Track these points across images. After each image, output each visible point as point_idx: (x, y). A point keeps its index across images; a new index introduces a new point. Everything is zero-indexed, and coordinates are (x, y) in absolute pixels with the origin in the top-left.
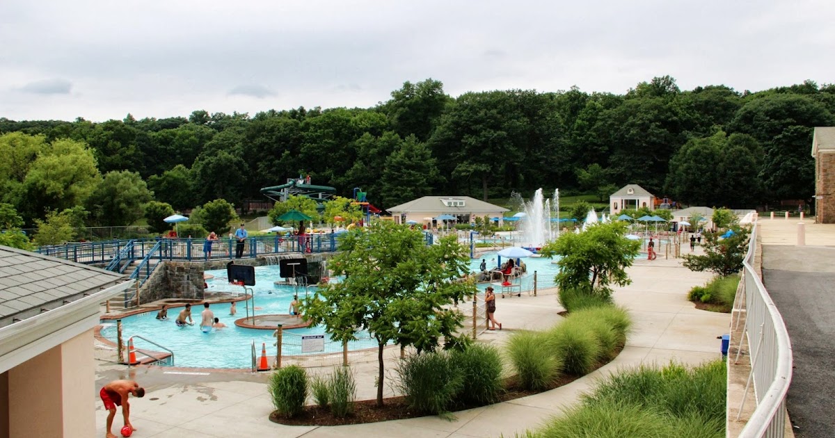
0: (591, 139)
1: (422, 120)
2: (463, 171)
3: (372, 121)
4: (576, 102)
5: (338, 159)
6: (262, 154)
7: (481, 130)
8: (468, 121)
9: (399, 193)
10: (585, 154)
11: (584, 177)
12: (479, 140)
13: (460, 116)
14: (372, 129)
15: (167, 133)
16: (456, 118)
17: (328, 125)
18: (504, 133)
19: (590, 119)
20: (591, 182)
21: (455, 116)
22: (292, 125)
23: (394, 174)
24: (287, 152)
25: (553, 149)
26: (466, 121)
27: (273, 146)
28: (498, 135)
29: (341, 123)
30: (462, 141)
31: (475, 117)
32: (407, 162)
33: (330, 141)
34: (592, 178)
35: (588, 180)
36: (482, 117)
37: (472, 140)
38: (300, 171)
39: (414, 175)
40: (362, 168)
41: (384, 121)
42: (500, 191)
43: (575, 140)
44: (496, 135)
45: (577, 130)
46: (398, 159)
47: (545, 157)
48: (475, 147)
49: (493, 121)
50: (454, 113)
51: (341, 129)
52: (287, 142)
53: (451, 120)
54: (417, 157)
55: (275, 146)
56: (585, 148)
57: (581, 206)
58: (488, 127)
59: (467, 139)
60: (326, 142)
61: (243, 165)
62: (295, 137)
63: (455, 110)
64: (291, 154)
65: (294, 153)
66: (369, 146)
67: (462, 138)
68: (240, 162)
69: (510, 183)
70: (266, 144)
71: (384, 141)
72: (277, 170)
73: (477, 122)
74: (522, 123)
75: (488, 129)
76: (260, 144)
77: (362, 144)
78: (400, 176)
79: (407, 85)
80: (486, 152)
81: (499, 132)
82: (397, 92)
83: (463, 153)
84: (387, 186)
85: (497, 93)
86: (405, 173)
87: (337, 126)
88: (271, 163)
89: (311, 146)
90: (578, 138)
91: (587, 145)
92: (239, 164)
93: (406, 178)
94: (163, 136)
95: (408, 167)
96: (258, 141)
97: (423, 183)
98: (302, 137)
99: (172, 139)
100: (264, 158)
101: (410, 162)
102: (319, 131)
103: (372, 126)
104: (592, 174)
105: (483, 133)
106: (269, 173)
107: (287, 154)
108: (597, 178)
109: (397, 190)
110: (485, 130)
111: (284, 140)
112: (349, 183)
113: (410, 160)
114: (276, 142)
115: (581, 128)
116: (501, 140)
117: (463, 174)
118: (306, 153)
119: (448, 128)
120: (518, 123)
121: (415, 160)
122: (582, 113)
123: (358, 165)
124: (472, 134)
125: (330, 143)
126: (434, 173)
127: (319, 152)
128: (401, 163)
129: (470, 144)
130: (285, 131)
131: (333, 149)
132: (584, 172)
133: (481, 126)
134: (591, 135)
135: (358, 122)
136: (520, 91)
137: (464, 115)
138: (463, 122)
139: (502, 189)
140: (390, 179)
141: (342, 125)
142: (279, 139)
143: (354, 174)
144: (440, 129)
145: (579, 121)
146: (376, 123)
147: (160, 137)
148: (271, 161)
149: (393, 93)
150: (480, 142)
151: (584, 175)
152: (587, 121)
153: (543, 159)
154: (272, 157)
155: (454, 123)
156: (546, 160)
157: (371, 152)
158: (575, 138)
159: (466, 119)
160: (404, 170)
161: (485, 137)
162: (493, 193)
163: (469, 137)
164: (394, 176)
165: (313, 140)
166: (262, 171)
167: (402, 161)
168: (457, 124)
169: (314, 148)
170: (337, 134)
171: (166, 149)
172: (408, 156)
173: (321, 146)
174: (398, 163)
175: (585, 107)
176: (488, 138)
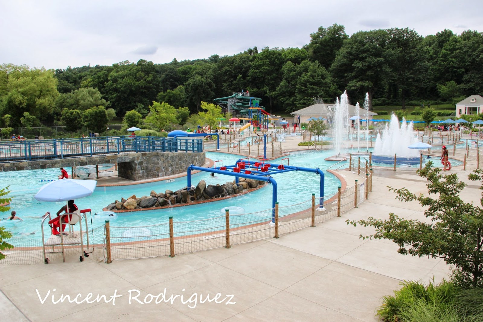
0: (451, 63)
1: (329, 52)
2: (353, 86)
3: (296, 54)
4: (443, 38)
5: (272, 79)
6: (226, 78)
7: (366, 57)
8: (357, 51)
9: (305, 101)
10: (447, 75)
11: (443, 91)
12: (364, 64)
13: (352, 48)
14: (295, 59)
15: (186, 67)
16: (349, 50)
17: (267, 57)
18: (382, 59)
19: (452, 49)
20: (448, 94)
21: (348, 48)
22: (245, 58)
23: (302, 89)
24: (240, 76)
25: (419, 70)
26: (356, 51)
27: (232, 72)
28: (378, 61)
29: (275, 56)
30: (353, 65)
31: (362, 48)
32: (311, 80)
33: (267, 68)
34: (449, 91)
35: (446, 93)
36: (367, 48)
37: (360, 65)
38: (247, 88)
39: (316, 90)
40: (286, 85)
41: (304, 54)
42: (384, 101)
43: (440, 65)
44: (376, 60)
45: (442, 57)
46: (306, 78)
47: (412, 76)
48: (362, 70)
49: (374, 50)
50: (348, 46)
51: (275, 60)
52: (241, 69)
53: (345, 51)
54: (318, 76)
55: (233, 72)
56: (447, 70)
57: (428, 111)
58: (372, 55)
59: (356, 64)
60: (264, 69)
61: (212, 85)
62: (246, 66)
63: (350, 44)
64: (242, 77)
65: (244, 77)
66: (290, 71)
67: (353, 63)
68: (210, 83)
69: (392, 96)
70: (229, 71)
71: (301, 67)
72: (234, 88)
73: (363, 52)
74: (397, 52)
75: (371, 57)
76: (225, 71)
77: (286, 69)
78: (306, 90)
79: (321, 29)
80: (369, 73)
81: (378, 59)
82: (314, 34)
83: (354, 74)
84: (298, 96)
85: (380, 31)
86: (310, 88)
87: (272, 58)
88: (232, 83)
89: (255, 71)
90: (442, 63)
91: (448, 68)
92: (209, 84)
93: (310, 91)
94: (184, 69)
95: (312, 84)
96: (224, 69)
97: (322, 95)
98: (250, 66)
99: (189, 71)
100: (227, 80)
101: (313, 80)
102: (260, 61)
103: (295, 57)
104: (449, 88)
105: (368, 59)
106: (229, 89)
107: (240, 77)
108: (453, 91)
109: (305, 100)
110: (369, 57)
111: (239, 68)
112: (278, 96)
113: (313, 79)
114: (234, 70)
115: (445, 56)
116: (380, 64)
117: (353, 88)
118: (252, 76)
119: (344, 57)
120: (393, 52)
121: (317, 79)
122: (446, 46)
123: (283, 83)
124: (360, 60)
125: (266, 69)
126: (333, 88)
127: (259, 75)
128: (307, 81)
129: (358, 67)
130: (240, 62)
131: (269, 73)
132: (443, 87)
133: (366, 54)
134: (451, 61)
135: (287, 55)
136: (397, 29)
137: (355, 47)
138: (354, 52)
139: (386, 99)
140: (301, 92)
141: (276, 57)
142: (236, 68)
143: (280, 89)
144: (338, 58)
145: (443, 51)
146: (299, 55)
147: (182, 70)
148: (232, 81)
149: (311, 35)
150: (366, 66)
151: (443, 89)
152: (450, 50)
153: (411, 78)
154: (232, 79)
155: (347, 53)
156: (413, 78)
157: (291, 74)
158: (440, 63)
159: (356, 50)
160: (309, 86)
161: (369, 62)
162: (379, 102)
163: (358, 63)
164: (302, 90)
165: (256, 68)
166: (225, 88)
167: (308, 80)
168: (350, 53)
169: (256, 73)
170: (272, 63)
171: (185, 77)
172: (312, 76)
173: (261, 71)
174: (305, 80)
175: (449, 41)
176: (371, 62)
